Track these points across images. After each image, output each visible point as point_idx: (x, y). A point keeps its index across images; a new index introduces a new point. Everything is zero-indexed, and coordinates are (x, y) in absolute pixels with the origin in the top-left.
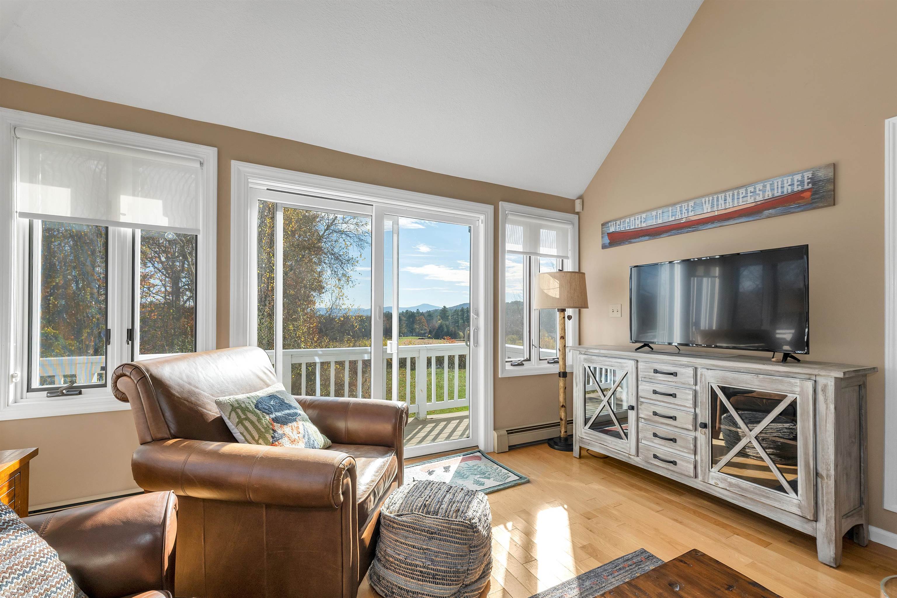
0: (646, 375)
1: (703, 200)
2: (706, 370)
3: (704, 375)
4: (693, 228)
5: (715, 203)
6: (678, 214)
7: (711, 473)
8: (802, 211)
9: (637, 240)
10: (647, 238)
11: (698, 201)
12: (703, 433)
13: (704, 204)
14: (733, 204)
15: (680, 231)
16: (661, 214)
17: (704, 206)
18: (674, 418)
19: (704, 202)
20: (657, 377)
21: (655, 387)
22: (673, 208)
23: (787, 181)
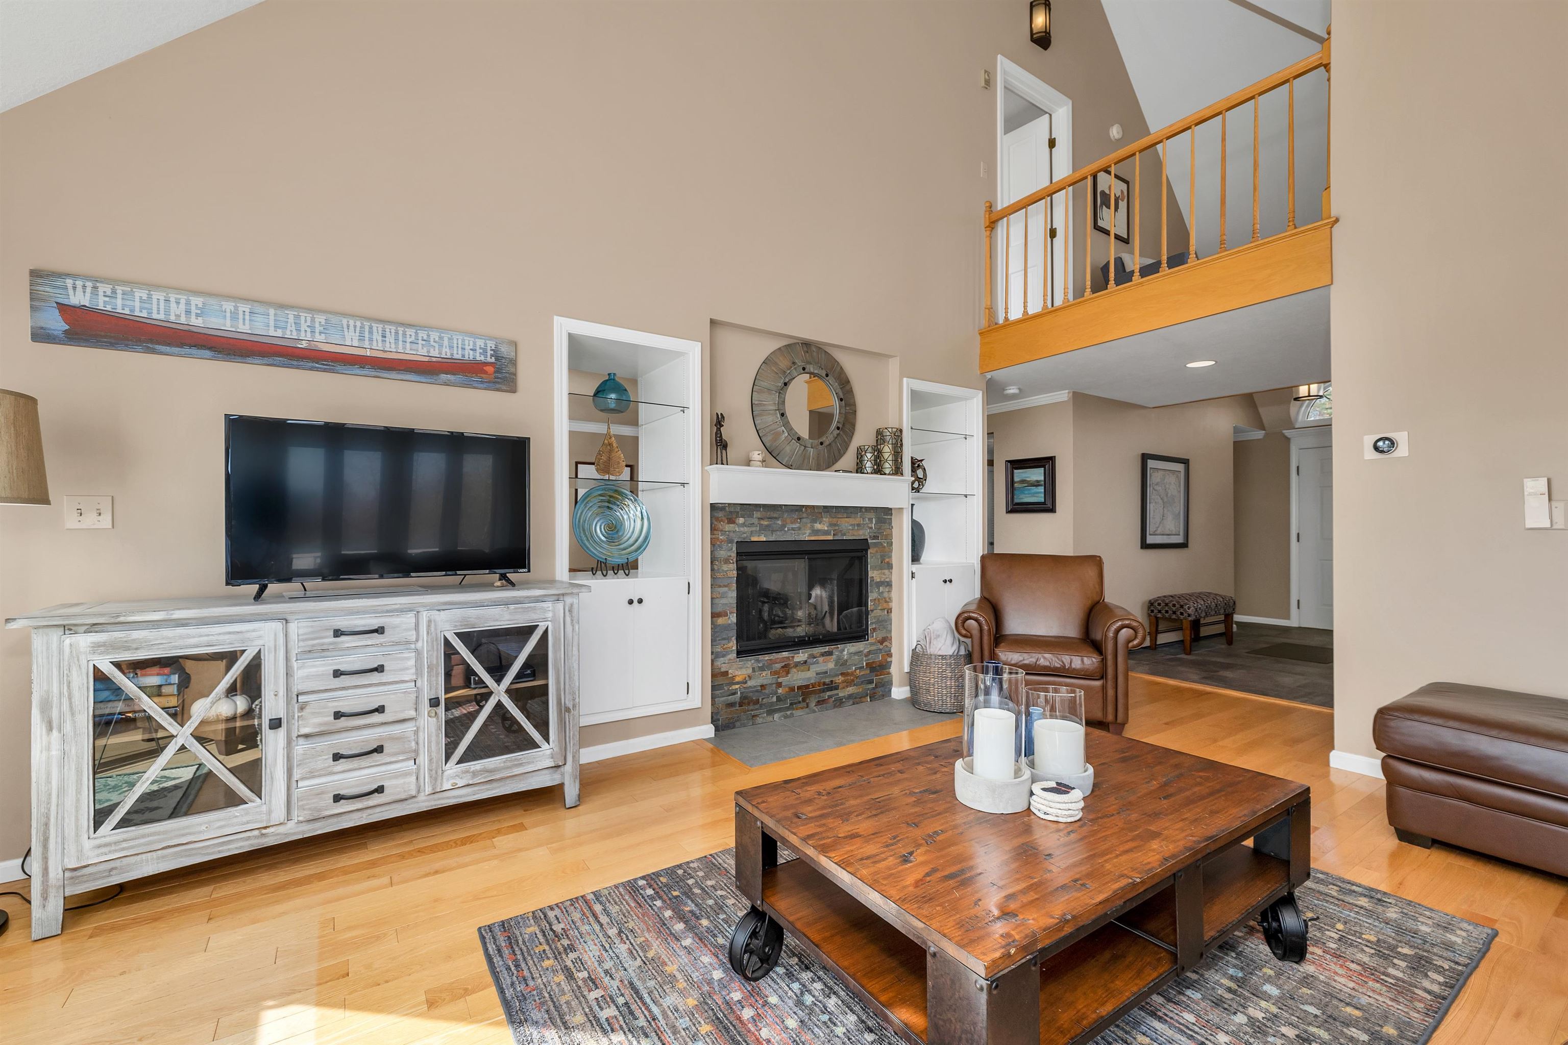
0: (313, 646)
1: (345, 322)
2: (437, 612)
3: (434, 621)
4: (324, 364)
5: (367, 335)
6: (289, 327)
7: (446, 773)
8: (485, 389)
9: (176, 350)
10: (207, 353)
11: (334, 319)
12: (433, 715)
13: (346, 330)
14: (397, 347)
15: (295, 363)
16: (247, 314)
17: (346, 333)
18: (380, 710)
19: (345, 326)
20: (343, 642)
21: (340, 663)
22: (279, 312)
23: (469, 343)
